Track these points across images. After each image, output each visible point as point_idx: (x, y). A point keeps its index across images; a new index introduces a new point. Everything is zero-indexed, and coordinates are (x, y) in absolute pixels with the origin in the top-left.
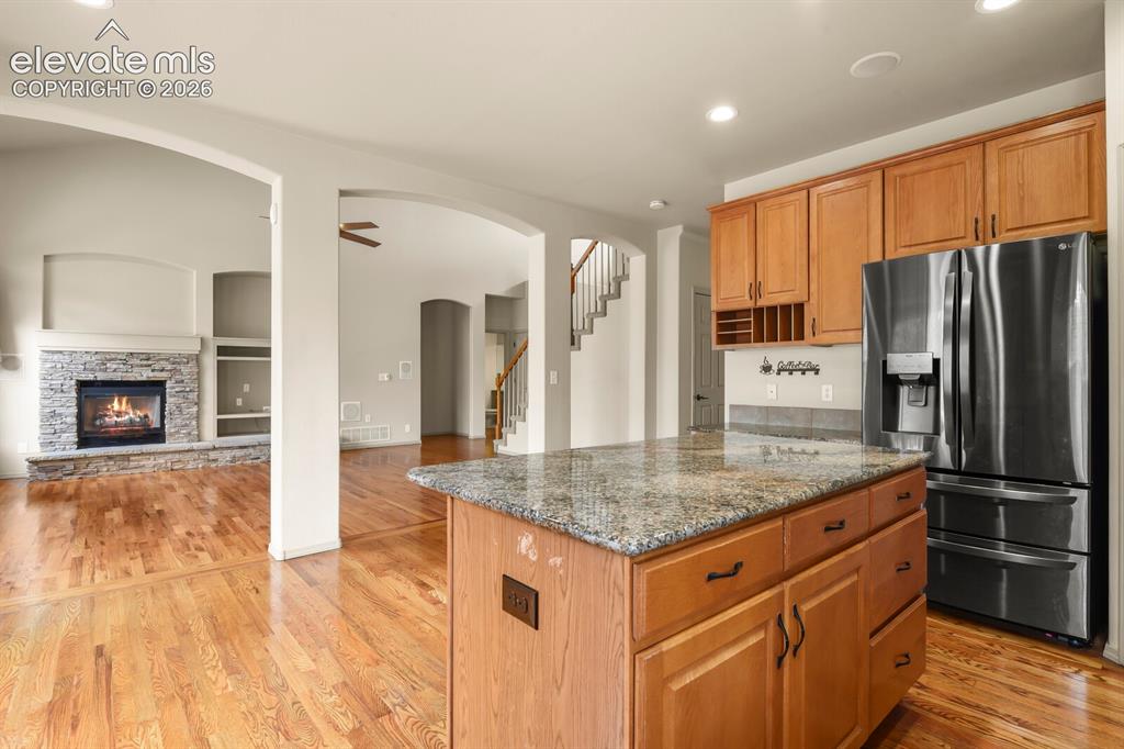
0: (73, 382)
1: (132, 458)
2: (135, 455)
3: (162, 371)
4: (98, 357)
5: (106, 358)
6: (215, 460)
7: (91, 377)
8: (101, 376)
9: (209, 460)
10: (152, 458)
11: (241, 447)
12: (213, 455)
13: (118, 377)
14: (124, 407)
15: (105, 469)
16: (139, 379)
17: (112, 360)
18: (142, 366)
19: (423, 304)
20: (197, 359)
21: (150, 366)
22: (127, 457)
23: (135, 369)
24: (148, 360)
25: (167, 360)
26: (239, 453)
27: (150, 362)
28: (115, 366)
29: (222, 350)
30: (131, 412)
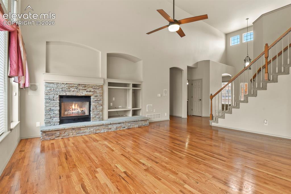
0: (58, 96)
1: (81, 129)
2: (83, 127)
3: (90, 92)
4: (67, 85)
5: (70, 86)
6: (110, 129)
7: (64, 94)
8: (68, 94)
9: (108, 129)
10: (89, 128)
11: (119, 123)
12: (110, 127)
13: (74, 94)
14: (76, 107)
15: (71, 134)
16: (82, 95)
17: (72, 87)
18: (83, 90)
19: (170, 68)
20: (102, 87)
21: (85, 89)
22: (79, 128)
23: (81, 91)
24: (85, 87)
25: (92, 87)
26: (118, 125)
27: (86, 88)
28: (73, 90)
29: (110, 84)
30: (79, 109)
